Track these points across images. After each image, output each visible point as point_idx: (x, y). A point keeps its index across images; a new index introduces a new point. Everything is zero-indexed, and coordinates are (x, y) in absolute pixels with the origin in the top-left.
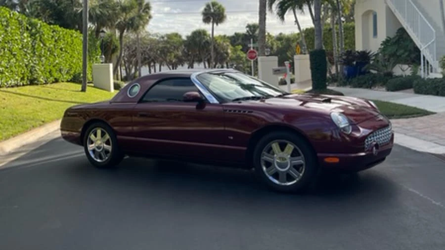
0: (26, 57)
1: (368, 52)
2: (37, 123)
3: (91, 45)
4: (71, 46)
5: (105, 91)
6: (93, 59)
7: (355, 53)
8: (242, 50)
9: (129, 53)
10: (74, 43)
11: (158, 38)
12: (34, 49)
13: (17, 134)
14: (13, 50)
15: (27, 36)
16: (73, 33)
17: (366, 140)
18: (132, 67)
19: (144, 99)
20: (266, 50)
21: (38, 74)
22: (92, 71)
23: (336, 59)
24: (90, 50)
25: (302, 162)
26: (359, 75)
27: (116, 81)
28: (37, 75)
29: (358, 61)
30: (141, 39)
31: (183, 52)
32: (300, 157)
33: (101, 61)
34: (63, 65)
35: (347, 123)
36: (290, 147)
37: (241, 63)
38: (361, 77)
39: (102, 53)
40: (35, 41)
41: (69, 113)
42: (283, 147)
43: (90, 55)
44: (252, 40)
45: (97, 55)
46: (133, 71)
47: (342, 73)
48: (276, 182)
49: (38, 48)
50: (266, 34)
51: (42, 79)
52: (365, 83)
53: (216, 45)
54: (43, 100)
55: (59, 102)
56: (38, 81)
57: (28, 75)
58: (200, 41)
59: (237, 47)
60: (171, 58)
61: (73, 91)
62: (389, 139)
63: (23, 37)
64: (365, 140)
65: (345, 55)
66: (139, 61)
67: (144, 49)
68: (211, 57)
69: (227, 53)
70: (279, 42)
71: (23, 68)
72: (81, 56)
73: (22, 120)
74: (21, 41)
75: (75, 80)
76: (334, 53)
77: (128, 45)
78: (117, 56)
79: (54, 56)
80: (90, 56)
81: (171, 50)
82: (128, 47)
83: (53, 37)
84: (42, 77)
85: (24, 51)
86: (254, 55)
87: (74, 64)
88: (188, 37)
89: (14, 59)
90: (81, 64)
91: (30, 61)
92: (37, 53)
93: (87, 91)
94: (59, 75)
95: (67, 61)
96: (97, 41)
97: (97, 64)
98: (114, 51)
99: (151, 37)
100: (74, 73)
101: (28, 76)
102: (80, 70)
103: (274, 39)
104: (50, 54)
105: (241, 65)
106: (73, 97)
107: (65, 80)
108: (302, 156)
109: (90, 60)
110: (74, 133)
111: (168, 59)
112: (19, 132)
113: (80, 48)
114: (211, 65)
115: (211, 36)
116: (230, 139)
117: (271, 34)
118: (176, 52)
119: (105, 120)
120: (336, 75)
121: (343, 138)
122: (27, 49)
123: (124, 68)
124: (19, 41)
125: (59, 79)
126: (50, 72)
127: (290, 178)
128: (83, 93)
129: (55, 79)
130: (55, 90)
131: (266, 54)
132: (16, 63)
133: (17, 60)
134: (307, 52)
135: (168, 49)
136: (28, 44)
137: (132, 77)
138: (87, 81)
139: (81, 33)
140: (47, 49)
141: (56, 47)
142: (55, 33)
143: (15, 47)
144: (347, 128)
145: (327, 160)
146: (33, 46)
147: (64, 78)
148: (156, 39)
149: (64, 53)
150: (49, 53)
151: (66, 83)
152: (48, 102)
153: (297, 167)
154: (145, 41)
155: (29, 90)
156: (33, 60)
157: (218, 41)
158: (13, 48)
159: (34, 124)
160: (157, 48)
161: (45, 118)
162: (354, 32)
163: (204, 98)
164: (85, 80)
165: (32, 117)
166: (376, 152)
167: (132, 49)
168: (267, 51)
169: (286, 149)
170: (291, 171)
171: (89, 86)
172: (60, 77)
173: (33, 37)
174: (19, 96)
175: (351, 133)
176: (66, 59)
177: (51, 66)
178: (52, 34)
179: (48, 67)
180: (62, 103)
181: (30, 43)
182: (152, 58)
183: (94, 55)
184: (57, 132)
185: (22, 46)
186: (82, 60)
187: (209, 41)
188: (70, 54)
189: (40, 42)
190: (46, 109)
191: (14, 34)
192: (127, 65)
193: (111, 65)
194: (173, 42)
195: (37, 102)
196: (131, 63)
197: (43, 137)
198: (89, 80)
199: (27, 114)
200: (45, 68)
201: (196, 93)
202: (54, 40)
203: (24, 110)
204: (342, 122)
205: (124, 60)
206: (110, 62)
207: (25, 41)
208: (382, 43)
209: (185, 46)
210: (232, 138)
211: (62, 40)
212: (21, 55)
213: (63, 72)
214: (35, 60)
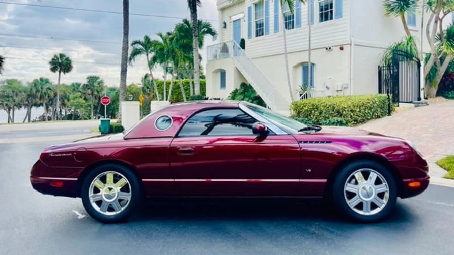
20: (130, 95)
58: (43, 88)
86: (108, 100)
108: (386, 183)
116: (308, 172)
131: (129, 99)
145: (411, 185)
170: (375, 200)
210: (310, 170)
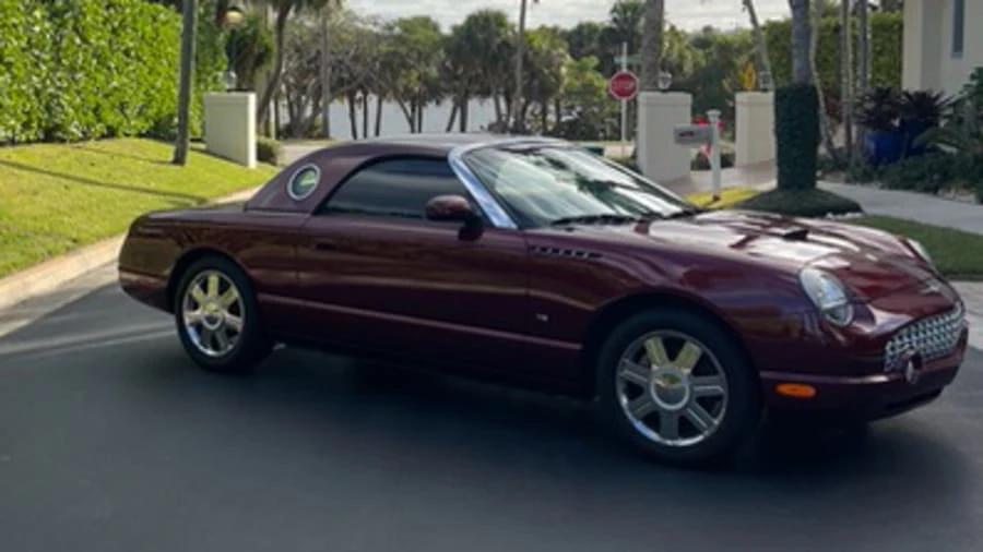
0: (37, 71)
1: (934, 95)
2: (60, 244)
3: (202, 43)
4: (151, 45)
5: (233, 165)
6: (205, 81)
7: (899, 97)
8: (599, 69)
9: (301, 65)
10: (159, 39)
11: (376, 30)
12: (59, 50)
13: (9, 269)
14: (6, 52)
15: (43, 17)
16: (159, 12)
17: (890, 344)
18: (307, 102)
19: (332, 203)
20: (661, 74)
21: (66, 114)
22: (202, 111)
23: (846, 111)
24: (200, 56)
25: (719, 389)
26: (907, 156)
27: (264, 140)
28: (63, 116)
29: (907, 118)
30: (333, 31)
31: (442, 67)
32: (715, 378)
33: (227, 86)
34: (130, 92)
35: (841, 298)
36: (692, 351)
37: (595, 104)
38: (911, 160)
39: (230, 63)
40: (61, 29)
41: (140, 229)
42: (673, 349)
43: (200, 68)
44: (625, 45)
45: (219, 69)
46: (309, 112)
47: (862, 147)
48: (653, 435)
49: (68, 48)
50: (667, 28)
51: (77, 127)
52: (921, 178)
53: (530, 53)
54: (78, 184)
55: (116, 191)
56: (65, 132)
57: (40, 115)
58: (487, 41)
59: (585, 60)
60: (410, 81)
61: (152, 162)
62: (955, 342)
63: (32, 20)
64: (885, 344)
65: (873, 98)
66: (326, 88)
67: (340, 57)
68: (515, 85)
69: (558, 77)
70: (700, 52)
71: (29, 99)
72: (176, 71)
73: (22, 233)
74: (26, 29)
75: (158, 132)
76: (844, 93)
77: (299, 42)
78: (268, 74)
79: (109, 68)
80: (199, 72)
81: (411, 62)
82: (298, 50)
83: (106, 21)
84: (76, 122)
85: (33, 55)
86: (631, 85)
87: (159, 91)
88: (456, 29)
89: (8, 75)
90: (175, 92)
91: (48, 82)
92: (64, 61)
93: (187, 165)
94: (118, 119)
95: (139, 83)
96: (218, 33)
97: (214, 94)
98: (260, 60)
99: (360, 25)
100: (157, 114)
101: (40, 120)
102: (172, 105)
103: (686, 43)
104: (98, 63)
105: (596, 109)
106: (151, 178)
107: (134, 132)
108: (722, 375)
109: (199, 81)
110: (152, 280)
111: (401, 82)
112: (15, 265)
113: (175, 51)
114: (514, 105)
115: (517, 29)
116: (541, 321)
117: (679, 28)
118: (422, 68)
119: (230, 253)
120: (845, 151)
121: (829, 334)
122: (42, 51)
123: (286, 102)
124: (21, 29)
125: (117, 129)
126: (96, 110)
127: (687, 428)
128: (177, 168)
129: (109, 128)
130: (106, 157)
131: (661, 86)
132: (11, 85)
133: (14, 77)
134: (771, 85)
135: (402, 57)
136: (44, 37)
137: (306, 128)
138: (190, 136)
139: (179, 10)
140: (91, 51)
141: (115, 47)
142: (112, 11)
143: (10, 46)
144: (841, 312)
145: (785, 389)
146: (55, 43)
147: (130, 128)
148: (371, 31)
149: (135, 62)
150: (94, 62)
151: (137, 140)
152: (89, 188)
153: (708, 403)
154: (344, 36)
155: (43, 155)
156: (55, 79)
157: (536, 44)
158: (6, 46)
159: (51, 246)
160: (375, 54)
161: (79, 231)
162: (901, 38)
163: (479, 213)
164: (184, 135)
165: (47, 228)
166: (913, 375)
167: (309, 53)
168: (664, 79)
169: (682, 355)
170: (690, 411)
171: (193, 149)
172: (121, 124)
173: (58, 21)
174: (16, 171)
175: (850, 324)
176: (138, 76)
177: (100, 95)
178: (106, 14)
179: (91, 98)
180: (123, 193)
181: (48, 36)
182: (361, 80)
183: (209, 68)
184: (107, 269)
185: (29, 42)
186: (178, 82)
187: (512, 42)
188: (149, 64)
189: (73, 34)
190: (82, 209)
191: (9, 12)
192: (292, 97)
193: (252, 98)
194: (416, 42)
195: (62, 189)
196: (303, 90)
197: (72, 281)
198: (194, 133)
199: (35, 219)
200: (83, 100)
201: (459, 199)
202: (109, 27)
203: (28, 208)
204: (830, 296)
205: (286, 82)
206: (250, 89)
207: (37, 29)
208: (974, 71)
209: (448, 52)
210: (545, 318)
211: (129, 30)
212: (25, 65)
213: (128, 112)
214: (60, 79)
